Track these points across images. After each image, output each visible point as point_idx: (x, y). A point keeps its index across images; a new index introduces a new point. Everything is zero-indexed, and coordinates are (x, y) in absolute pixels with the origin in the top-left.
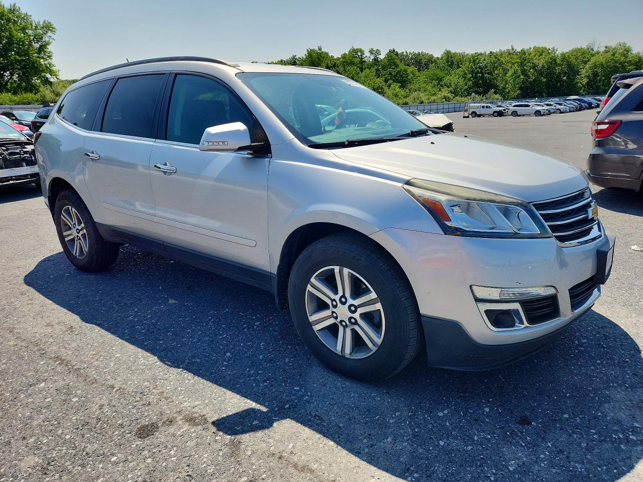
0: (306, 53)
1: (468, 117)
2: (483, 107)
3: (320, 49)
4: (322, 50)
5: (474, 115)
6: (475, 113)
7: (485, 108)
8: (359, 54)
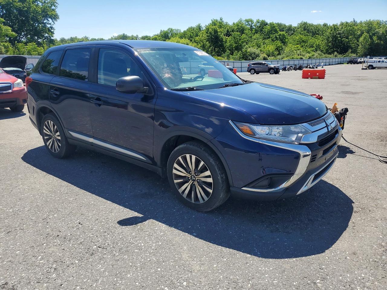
0: (211, 22)
1: (366, 69)
2: (379, 62)
3: (221, 19)
4: (223, 20)
5: (370, 67)
6: (372, 66)
7: (381, 63)
8: (250, 23)
